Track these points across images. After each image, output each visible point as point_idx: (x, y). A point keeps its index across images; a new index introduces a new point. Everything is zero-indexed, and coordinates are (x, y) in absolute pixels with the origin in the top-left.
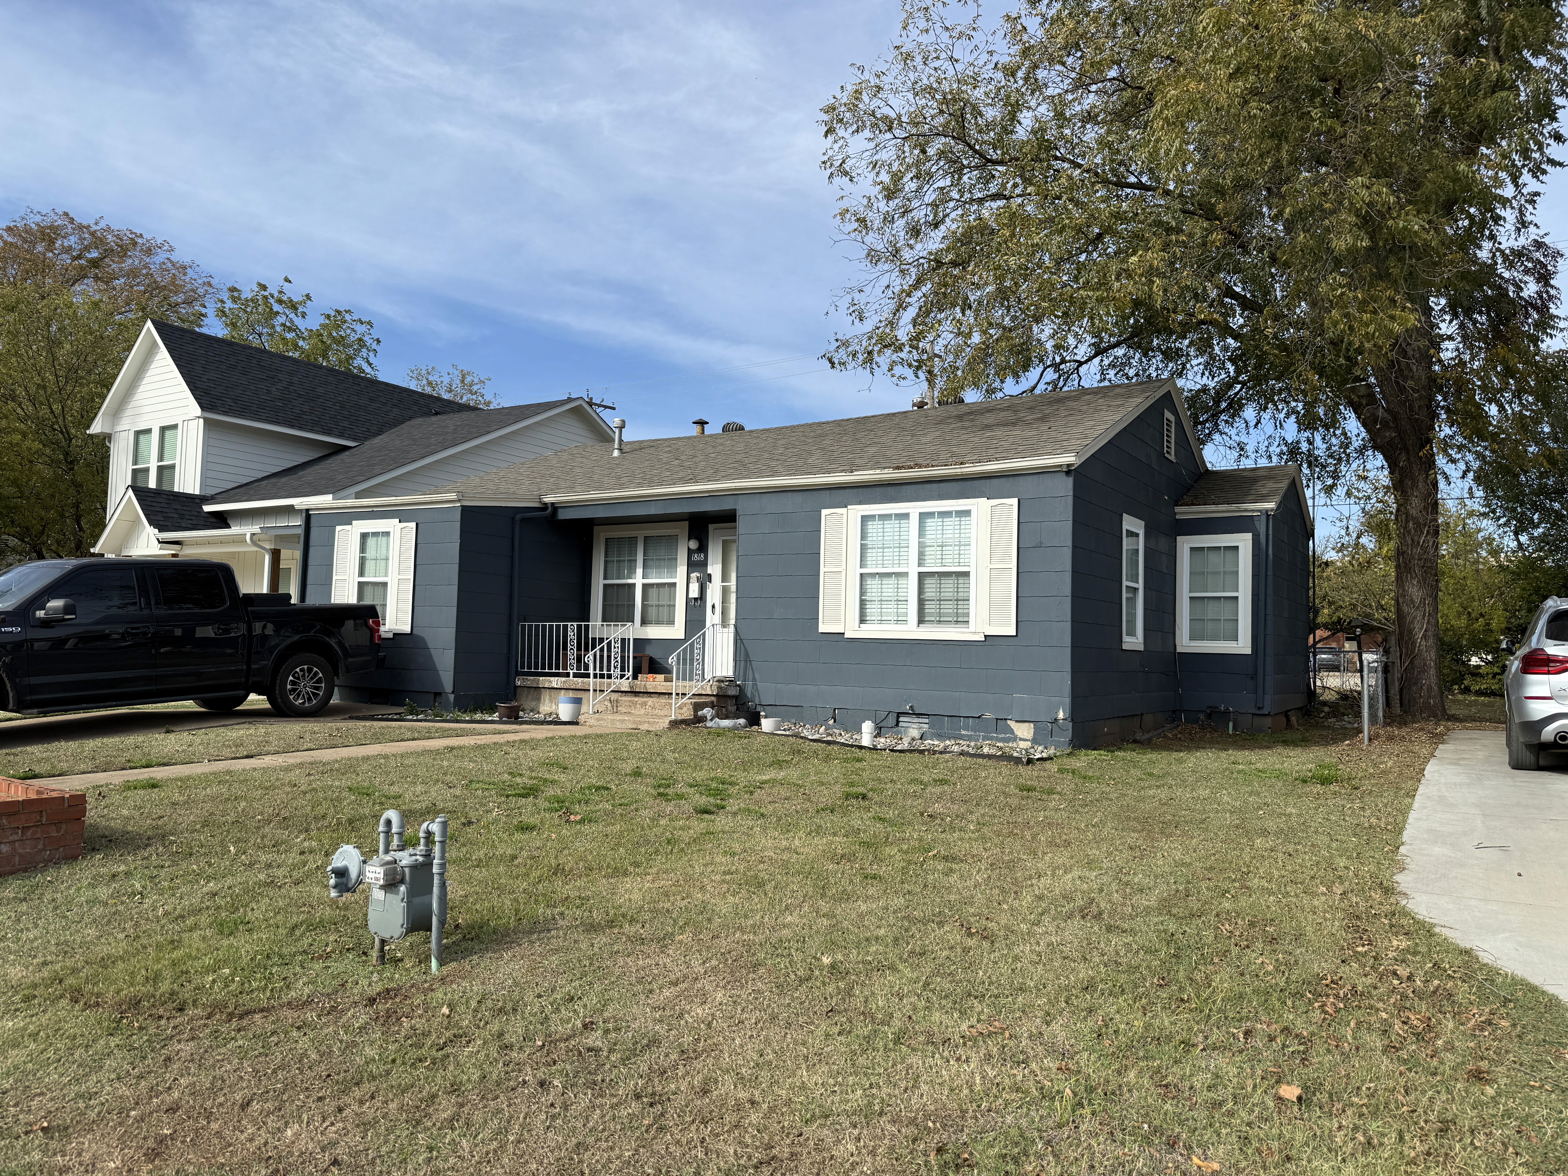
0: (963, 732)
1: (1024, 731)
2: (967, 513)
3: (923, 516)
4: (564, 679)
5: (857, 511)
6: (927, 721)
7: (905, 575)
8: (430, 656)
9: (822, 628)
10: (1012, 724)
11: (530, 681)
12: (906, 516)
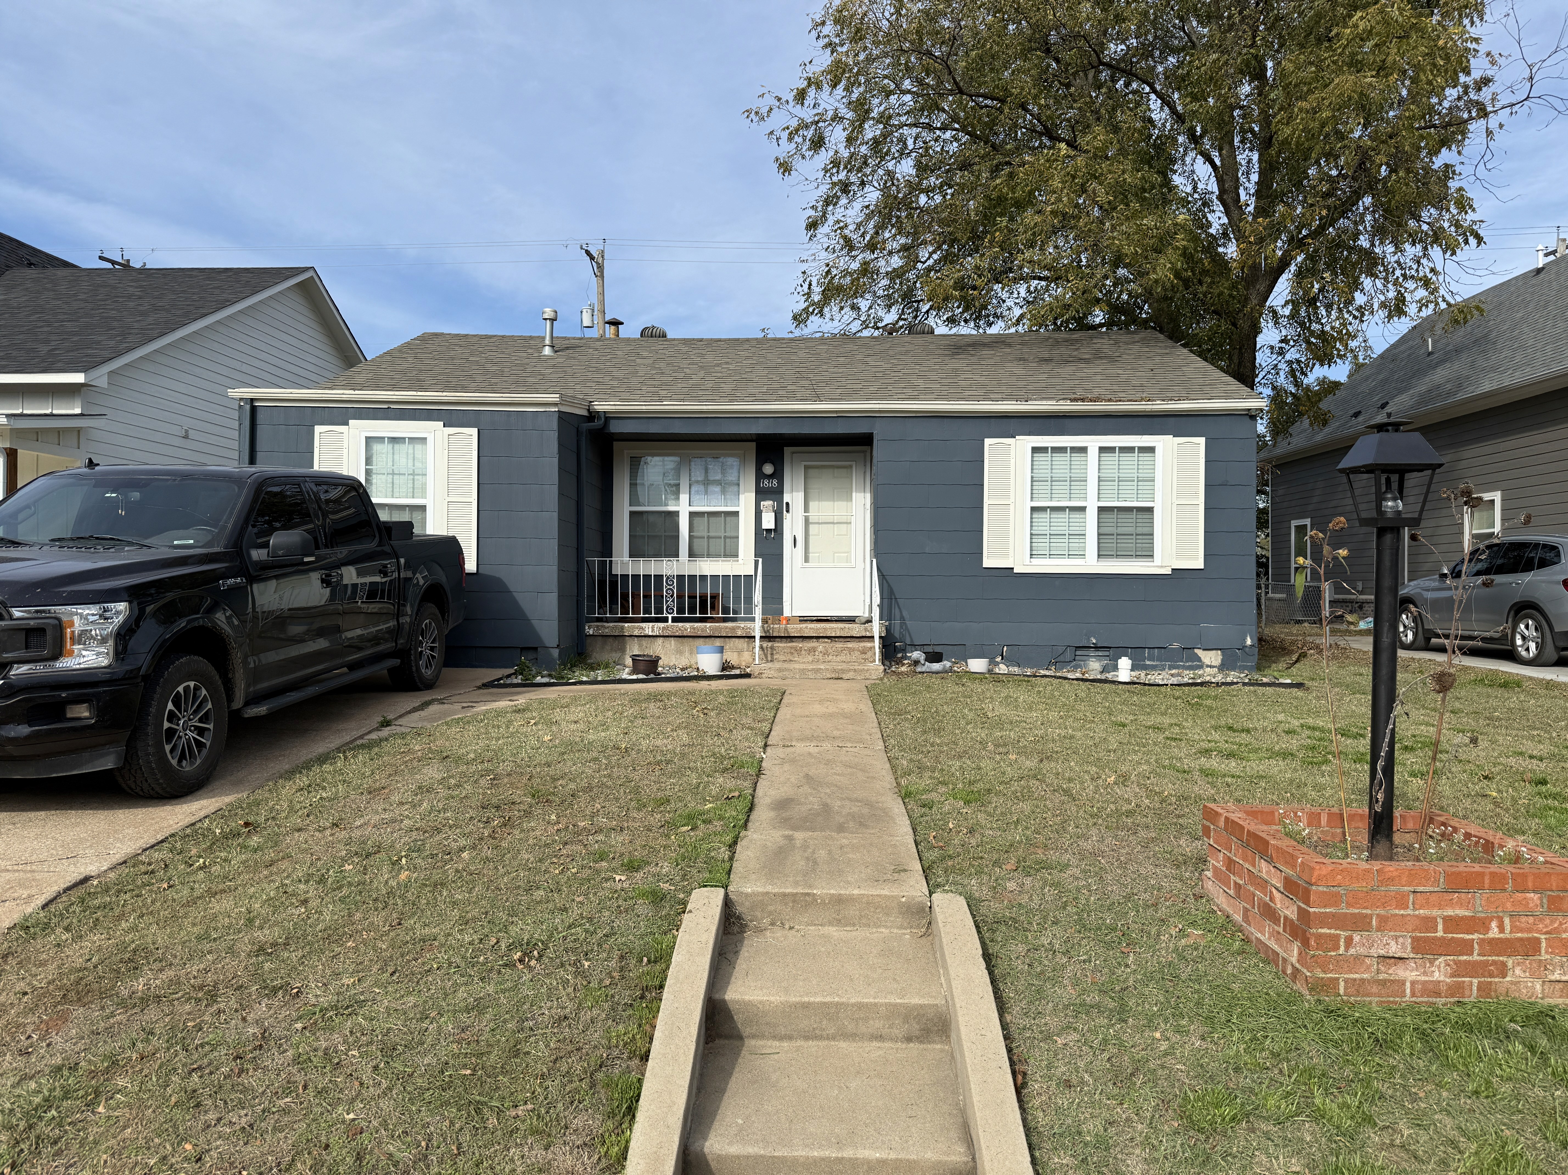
0: (1148, 663)
1: (1212, 658)
2: (1151, 450)
3: (1102, 450)
4: (662, 625)
5: (1025, 443)
6: (1107, 653)
7: (1083, 509)
8: (516, 603)
9: (987, 563)
10: (1199, 652)
11: (609, 628)
12: (1083, 450)
